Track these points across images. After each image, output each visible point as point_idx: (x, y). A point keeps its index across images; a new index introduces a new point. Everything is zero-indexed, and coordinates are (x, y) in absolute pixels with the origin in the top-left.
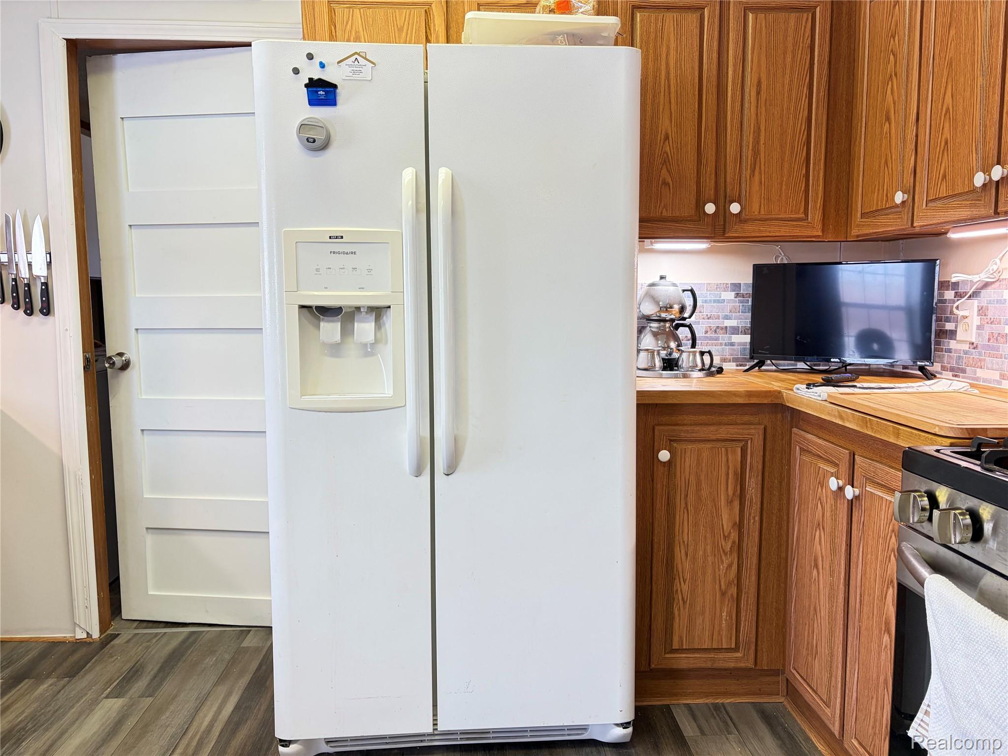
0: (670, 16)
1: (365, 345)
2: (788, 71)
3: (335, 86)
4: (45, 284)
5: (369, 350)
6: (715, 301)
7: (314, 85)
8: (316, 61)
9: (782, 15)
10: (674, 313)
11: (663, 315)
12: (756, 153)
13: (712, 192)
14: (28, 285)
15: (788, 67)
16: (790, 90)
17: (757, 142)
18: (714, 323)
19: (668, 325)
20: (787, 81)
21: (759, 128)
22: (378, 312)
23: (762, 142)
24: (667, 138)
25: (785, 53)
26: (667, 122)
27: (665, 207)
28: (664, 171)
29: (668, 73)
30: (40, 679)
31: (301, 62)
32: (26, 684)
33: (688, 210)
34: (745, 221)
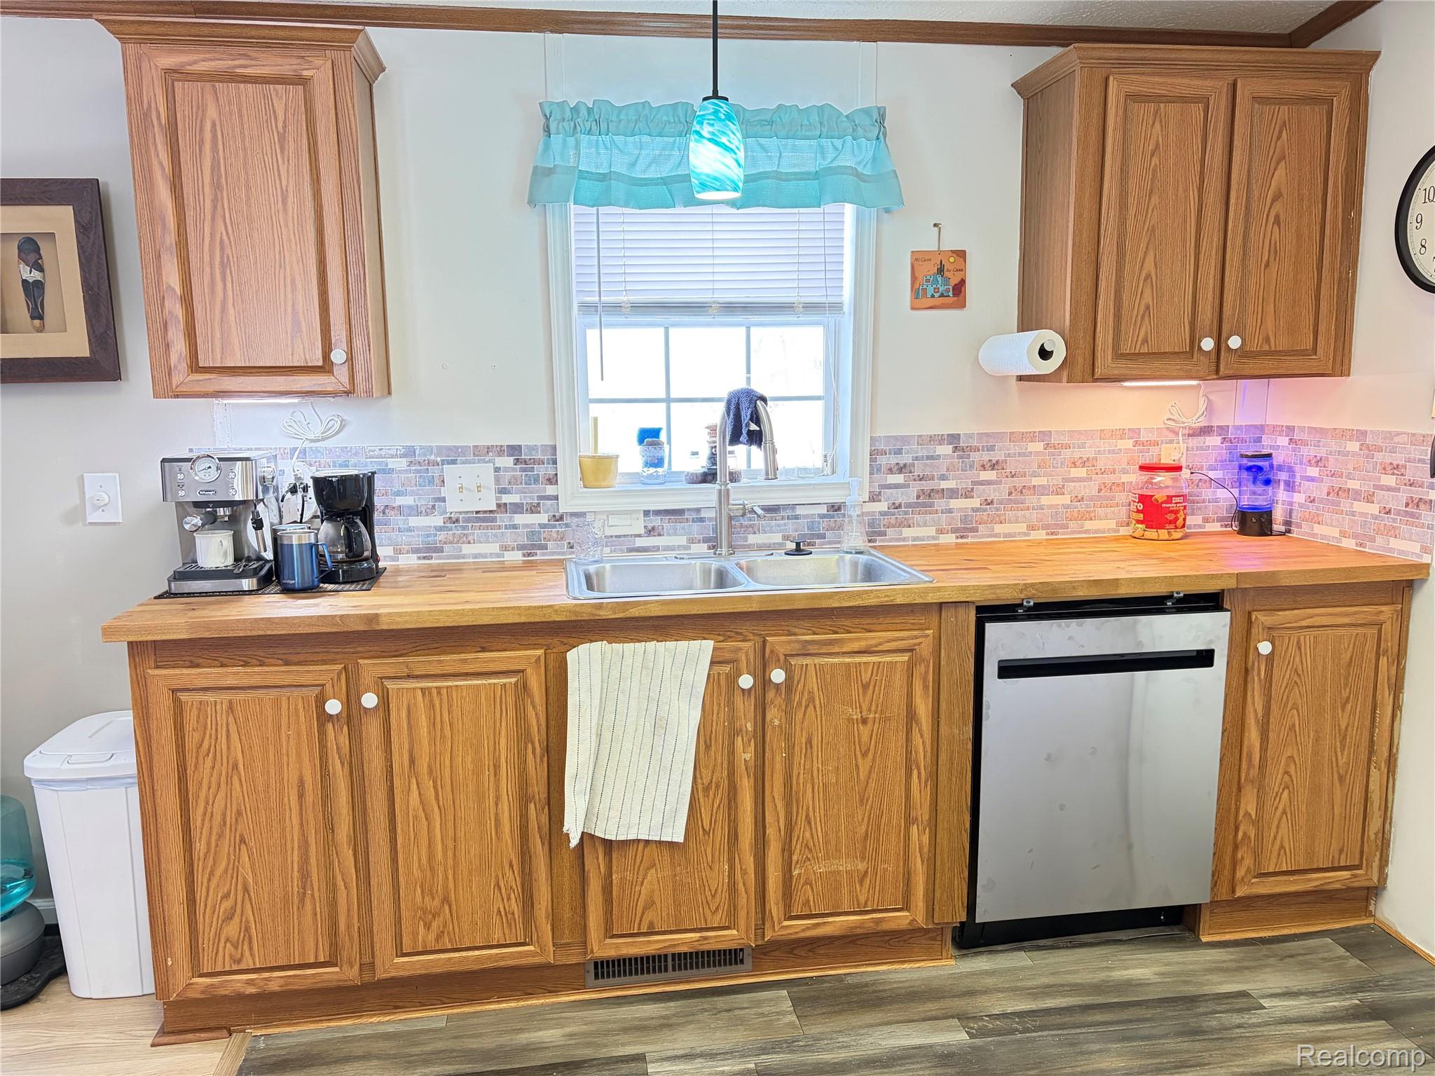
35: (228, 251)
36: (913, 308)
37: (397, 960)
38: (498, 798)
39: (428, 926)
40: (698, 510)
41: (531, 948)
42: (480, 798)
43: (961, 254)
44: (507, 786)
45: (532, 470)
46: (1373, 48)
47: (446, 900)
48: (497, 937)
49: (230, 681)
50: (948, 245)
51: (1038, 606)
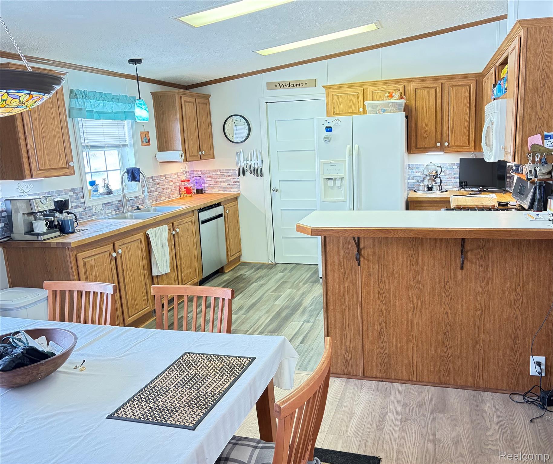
0: (426, 90)
1: (338, 187)
2: (462, 103)
3: (331, 128)
4: (261, 169)
5: (340, 188)
6: (451, 169)
7: (327, 128)
8: (328, 121)
9: (460, 88)
10: (434, 173)
11: (430, 174)
12: (453, 127)
13: (440, 139)
14: (257, 169)
15: (462, 102)
16: (463, 109)
17: (453, 124)
18: (450, 176)
19: (432, 177)
20: (462, 106)
21: (454, 120)
22: (342, 179)
23: (455, 124)
24: (426, 124)
25: (461, 98)
26: (426, 120)
27: (426, 144)
28: (425, 134)
29: (426, 106)
30: (263, 269)
31: (324, 122)
32: (260, 270)
33: (432, 145)
34: (450, 147)
35: (43, 134)
36: (142, 146)
37: (129, 319)
38: (140, 271)
39: (133, 308)
40: (112, 202)
41: (148, 307)
42: (138, 272)
43: (148, 132)
44: (142, 268)
45: (77, 195)
46: (210, 94)
47: (135, 300)
48: (144, 307)
49: (93, 254)
50: (146, 131)
51: (203, 208)
